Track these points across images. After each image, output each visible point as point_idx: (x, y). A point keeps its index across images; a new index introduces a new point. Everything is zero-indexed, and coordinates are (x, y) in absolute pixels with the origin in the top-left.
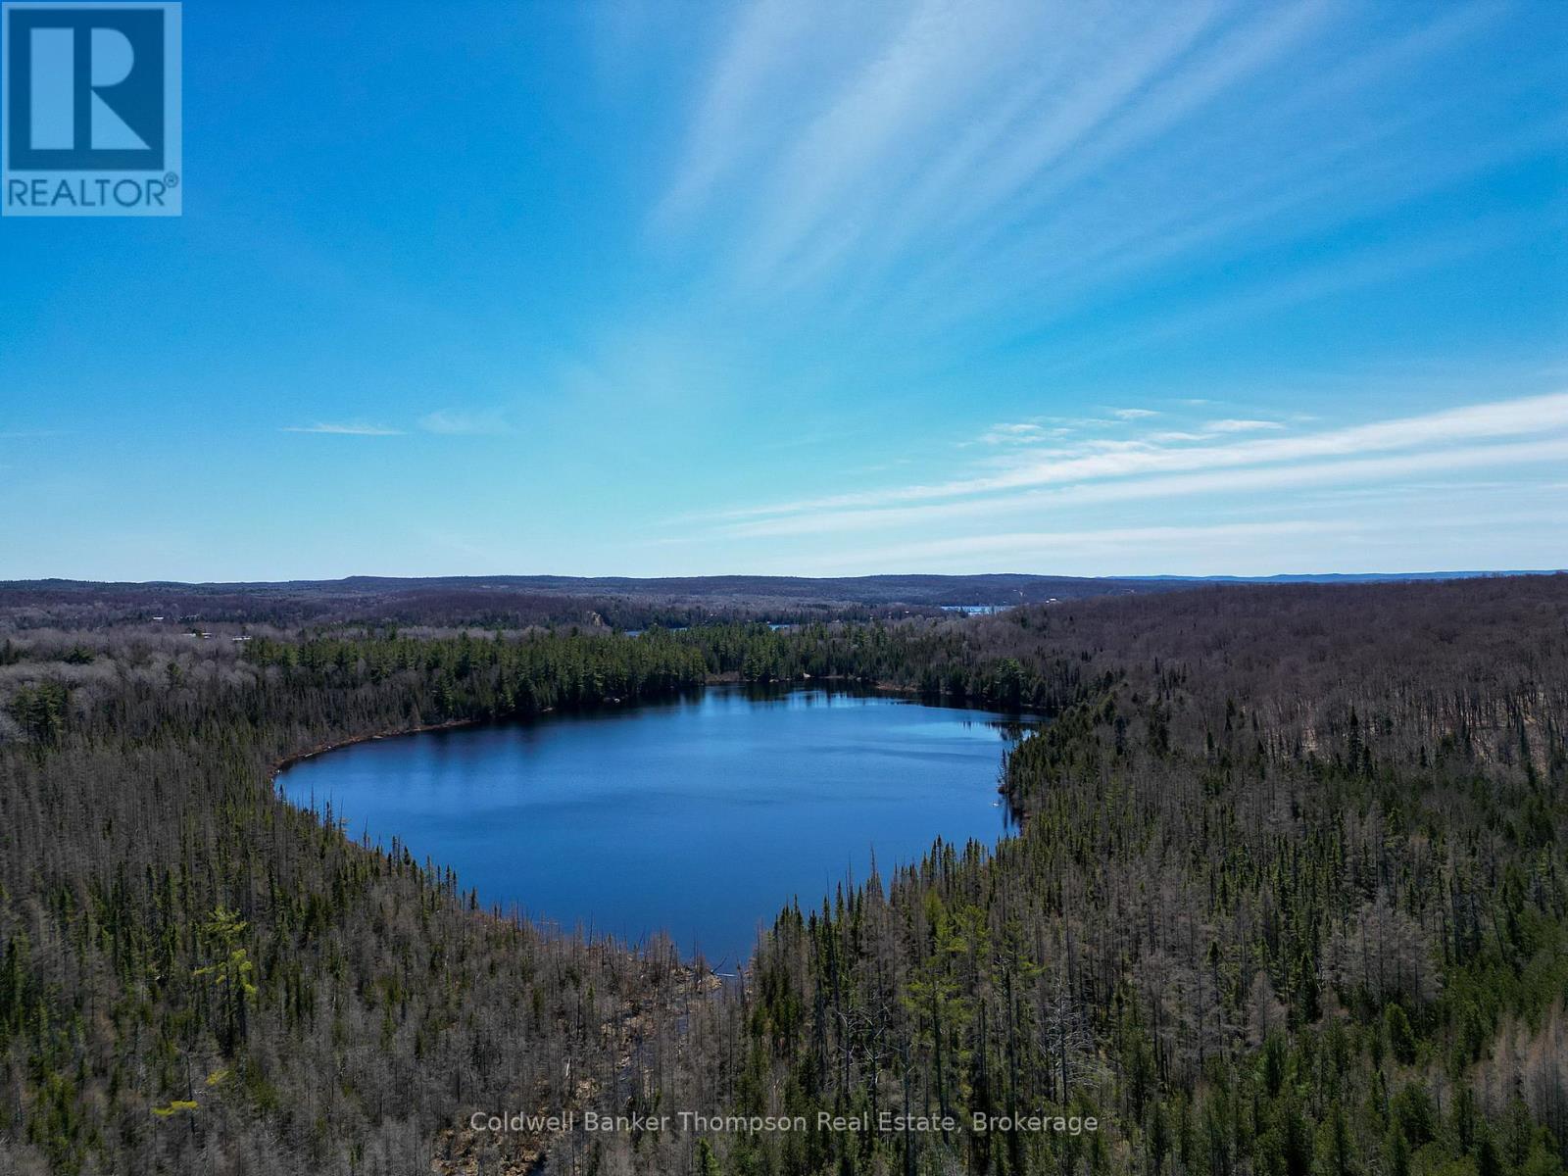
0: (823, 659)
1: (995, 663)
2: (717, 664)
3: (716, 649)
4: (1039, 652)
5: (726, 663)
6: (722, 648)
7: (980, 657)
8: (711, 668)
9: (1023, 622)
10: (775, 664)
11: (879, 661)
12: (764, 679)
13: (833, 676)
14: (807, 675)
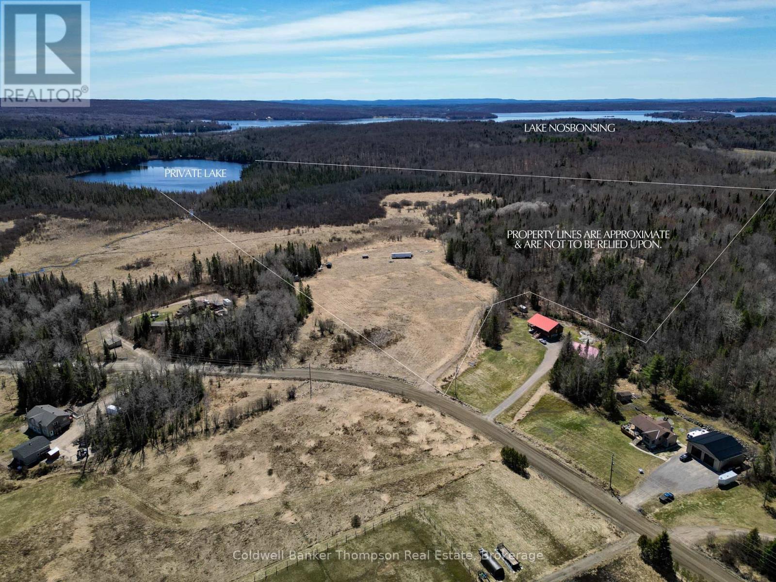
1: (239, 151)
4: (252, 148)
5: (151, 152)
7: (236, 149)
9: (248, 137)
10: (170, 152)
11: (205, 151)
12: (168, 157)
13: (189, 156)
14: (181, 155)
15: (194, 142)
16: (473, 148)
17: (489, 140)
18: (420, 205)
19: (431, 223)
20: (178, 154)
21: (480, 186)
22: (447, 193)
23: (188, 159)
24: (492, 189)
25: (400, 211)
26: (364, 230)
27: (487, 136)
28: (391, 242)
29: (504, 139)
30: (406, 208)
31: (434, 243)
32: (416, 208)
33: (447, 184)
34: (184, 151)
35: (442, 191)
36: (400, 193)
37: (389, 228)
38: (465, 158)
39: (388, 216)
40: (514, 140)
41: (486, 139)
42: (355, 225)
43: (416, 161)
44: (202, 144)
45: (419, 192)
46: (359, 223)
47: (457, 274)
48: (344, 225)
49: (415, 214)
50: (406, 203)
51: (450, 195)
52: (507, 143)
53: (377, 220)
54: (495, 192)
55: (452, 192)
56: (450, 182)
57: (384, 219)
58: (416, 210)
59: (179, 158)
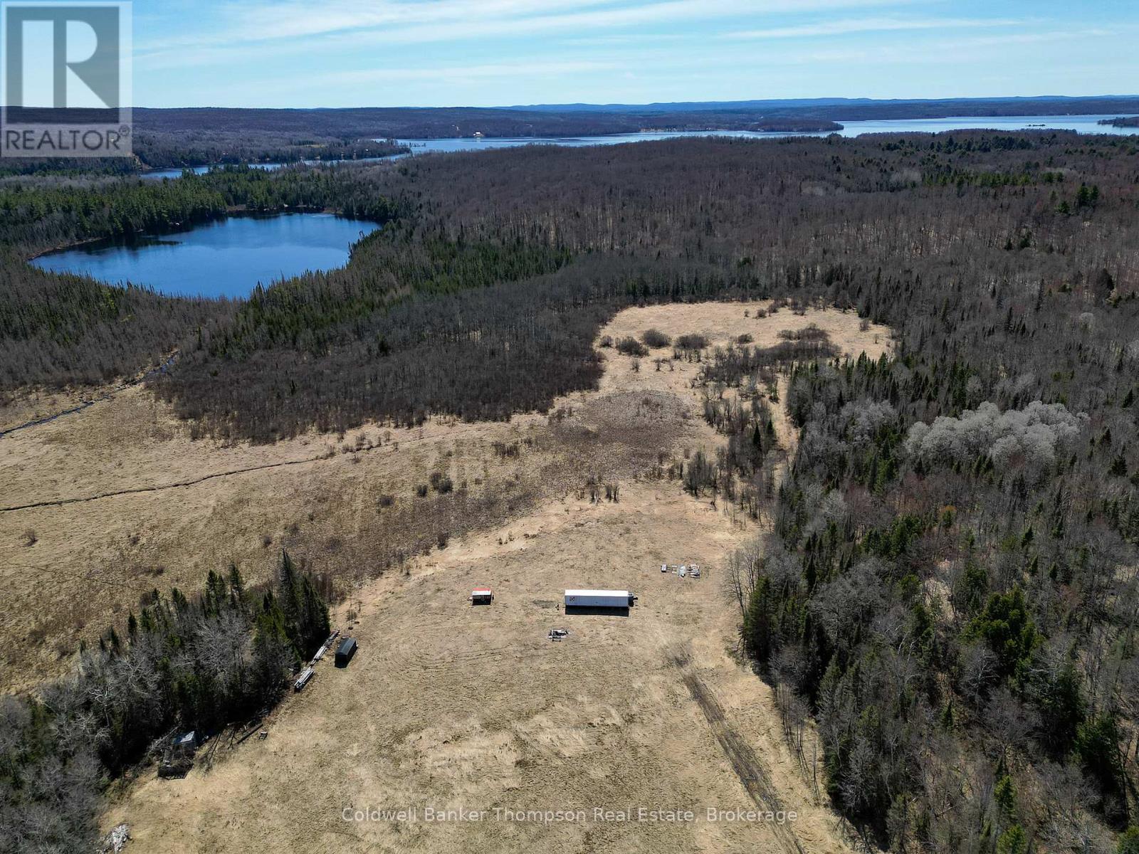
0: (294, 195)
1: (380, 199)
2: (232, 200)
3: (230, 190)
4: (401, 193)
5: (238, 199)
6: (233, 189)
7: (376, 194)
8: (229, 203)
10: (266, 200)
11: (325, 197)
12: (261, 208)
13: (301, 206)
14: (286, 206)
16: (812, 195)
17: (843, 177)
18: (691, 345)
19: (711, 417)
20: (281, 202)
21: (831, 289)
22: (754, 307)
23: (300, 211)
24: (861, 303)
25: (636, 368)
26: (529, 442)
27: (839, 169)
28: (586, 504)
29: (875, 176)
30: (656, 354)
31: (709, 517)
32: (677, 357)
33: (755, 283)
34: (292, 196)
35: (743, 299)
36: (650, 304)
37: (596, 436)
38: (795, 219)
39: (607, 385)
40: (895, 177)
41: (836, 176)
42: (516, 418)
43: (693, 225)
44: (328, 185)
45: (691, 301)
46: (527, 410)
47: (783, 749)
48: (486, 419)
49: (674, 377)
50: (656, 341)
51: (761, 315)
52: (880, 187)
53: (573, 400)
54: (868, 309)
55: (765, 305)
56: (763, 281)
57: (592, 396)
58: (676, 363)
59: (281, 209)
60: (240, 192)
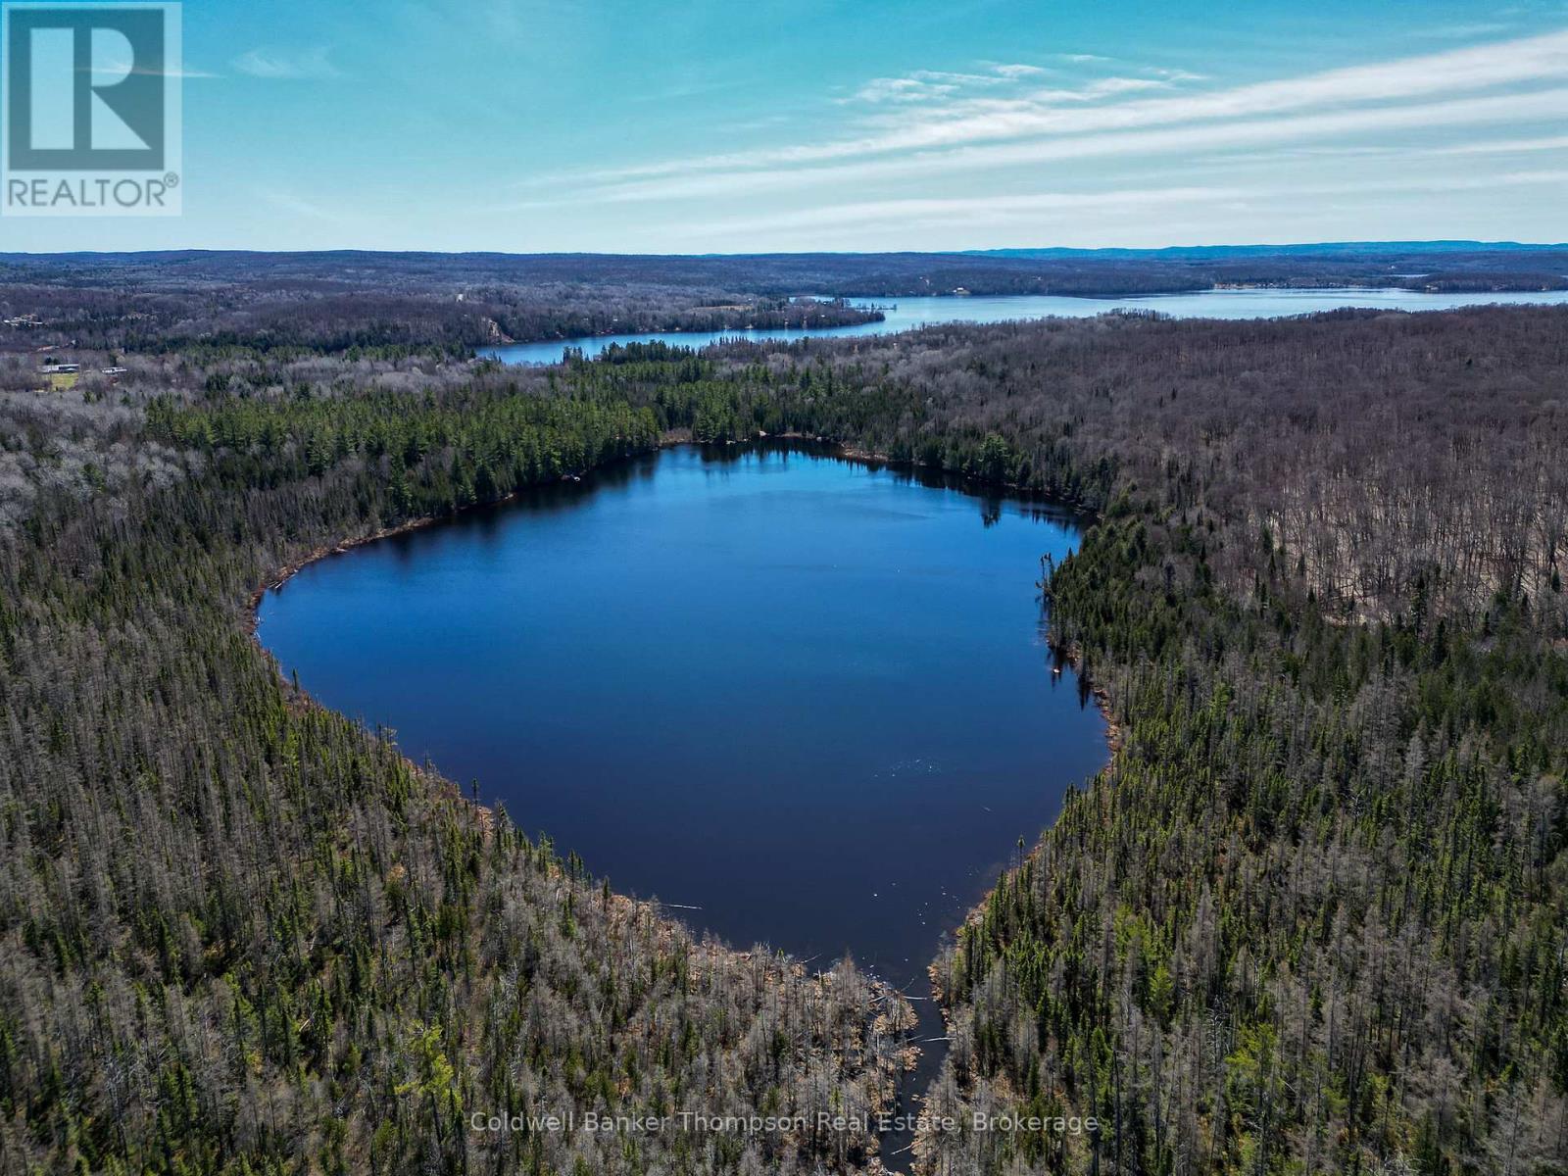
0: (778, 414)
2: (665, 419)
4: (1016, 419)
7: (951, 424)
8: (660, 424)
9: (983, 369)
10: (731, 423)
12: (720, 441)
13: (790, 434)
14: (763, 434)
15: (806, 381)
20: (753, 428)
34: (774, 416)
44: (830, 393)
59: (754, 441)
60: (678, 406)
